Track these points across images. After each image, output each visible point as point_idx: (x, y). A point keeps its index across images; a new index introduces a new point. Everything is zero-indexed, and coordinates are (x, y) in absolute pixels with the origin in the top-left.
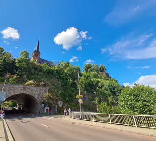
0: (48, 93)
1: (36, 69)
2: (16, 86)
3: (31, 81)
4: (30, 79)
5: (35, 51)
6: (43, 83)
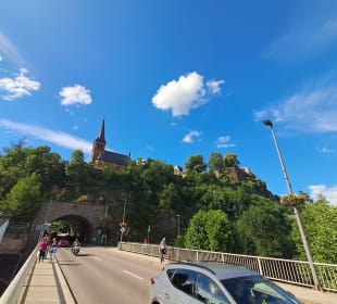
0: (106, 214)
1: (94, 177)
2: (65, 205)
3: (85, 197)
5: (98, 140)
6: (101, 198)
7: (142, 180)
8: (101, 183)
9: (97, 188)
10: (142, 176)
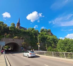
0: (24, 42)
1: (18, 31)
2: (10, 39)
3: (16, 37)
4: (16, 36)
5: (18, 23)
6: (21, 38)
7: (32, 33)
8: (21, 33)
9: (20, 35)
10: (32, 32)
